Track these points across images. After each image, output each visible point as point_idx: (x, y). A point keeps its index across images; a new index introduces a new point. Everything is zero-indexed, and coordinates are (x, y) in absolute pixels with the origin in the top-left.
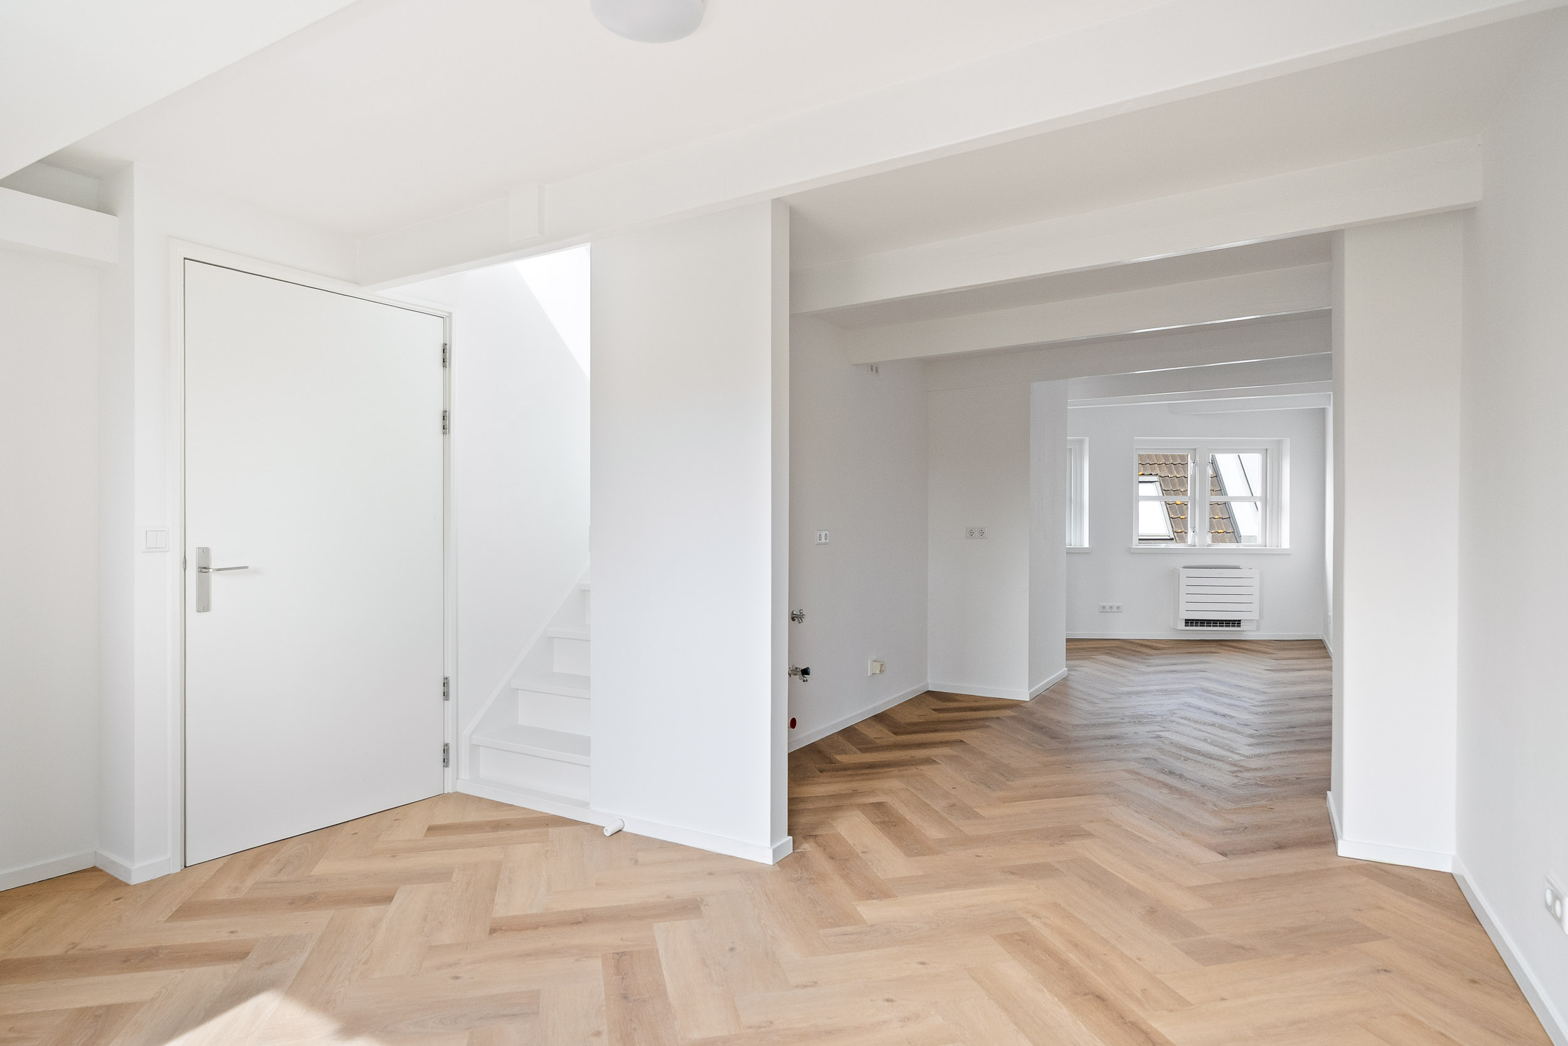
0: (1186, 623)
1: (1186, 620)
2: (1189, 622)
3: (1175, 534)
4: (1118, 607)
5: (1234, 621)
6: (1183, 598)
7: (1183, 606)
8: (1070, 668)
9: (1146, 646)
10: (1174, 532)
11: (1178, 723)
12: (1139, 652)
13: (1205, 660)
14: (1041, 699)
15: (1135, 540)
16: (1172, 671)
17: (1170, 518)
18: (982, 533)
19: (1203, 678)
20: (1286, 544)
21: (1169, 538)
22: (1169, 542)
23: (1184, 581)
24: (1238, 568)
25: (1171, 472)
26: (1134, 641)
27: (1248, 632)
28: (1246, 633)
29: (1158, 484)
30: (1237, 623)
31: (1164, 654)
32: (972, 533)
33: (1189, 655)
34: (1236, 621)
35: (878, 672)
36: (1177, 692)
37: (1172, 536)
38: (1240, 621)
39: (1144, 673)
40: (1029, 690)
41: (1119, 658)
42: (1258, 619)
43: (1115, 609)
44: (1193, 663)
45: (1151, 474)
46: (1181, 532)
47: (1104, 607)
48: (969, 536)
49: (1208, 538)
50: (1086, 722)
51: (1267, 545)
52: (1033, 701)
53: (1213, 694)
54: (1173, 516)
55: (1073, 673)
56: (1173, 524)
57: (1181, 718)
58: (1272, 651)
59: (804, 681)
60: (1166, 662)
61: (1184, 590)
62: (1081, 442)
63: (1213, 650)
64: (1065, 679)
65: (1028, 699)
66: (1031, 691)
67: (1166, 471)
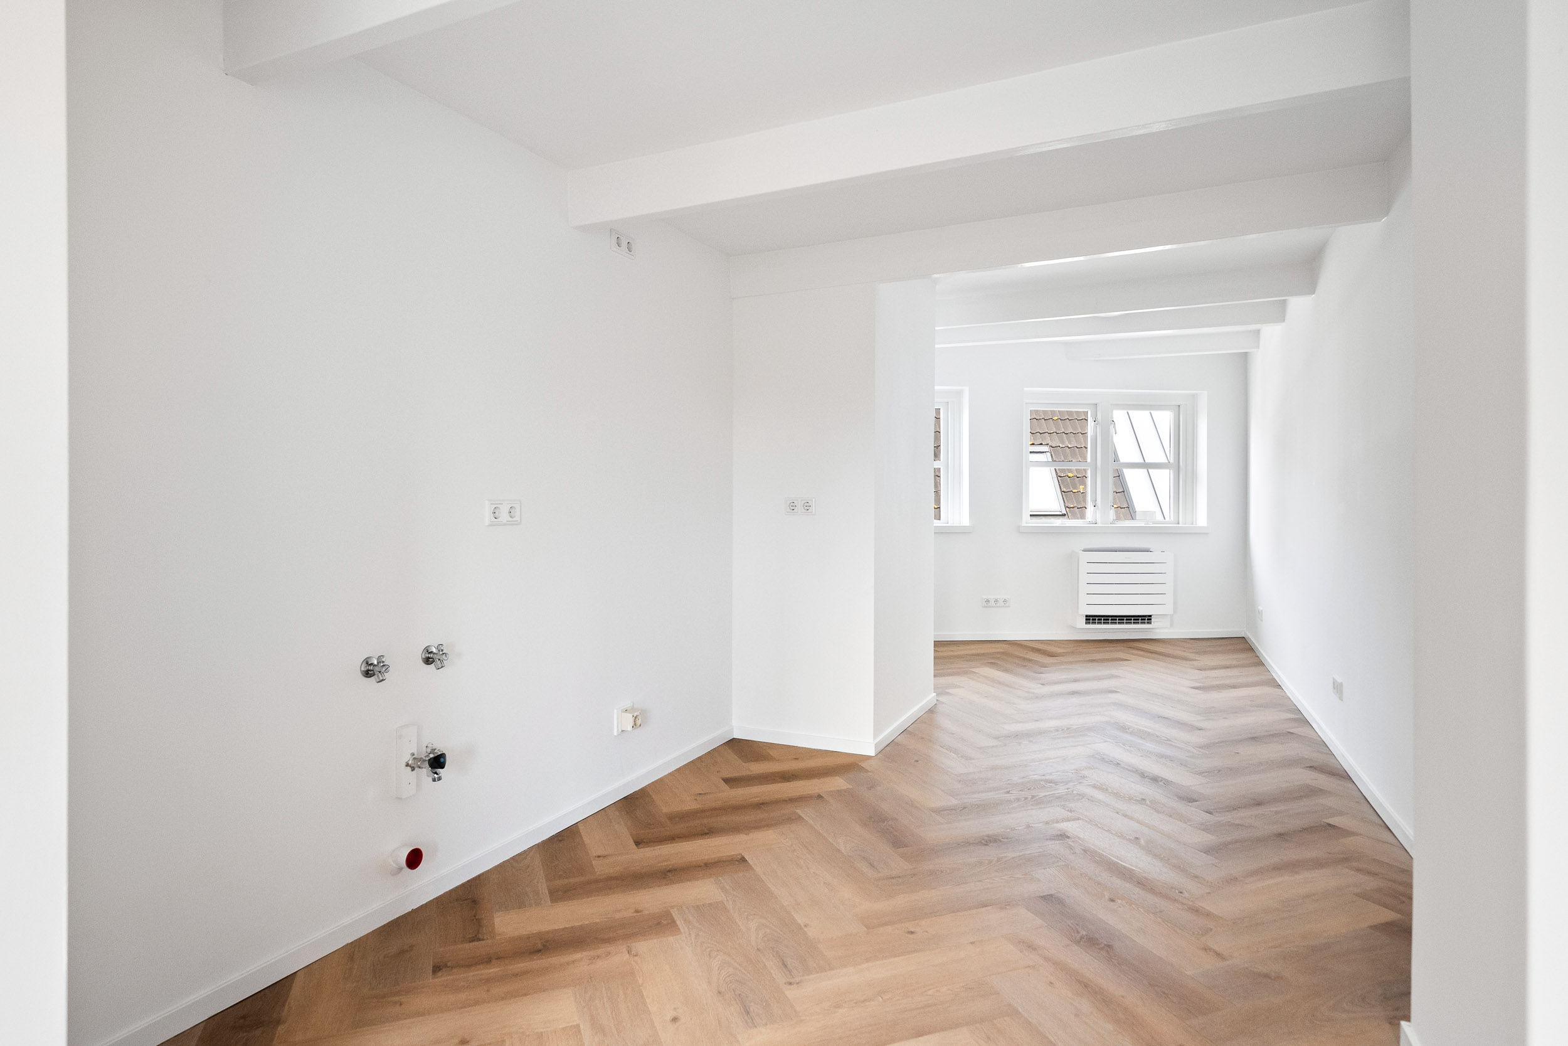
0: (1086, 619)
1: (1087, 616)
2: (1090, 619)
3: (1067, 509)
4: (1005, 601)
5: (1143, 616)
6: (1084, 589)
7: (1084, 599)
8: (940, 691)
9: (1038, 651)
10: (1066, 507)
11: (1091, 800)
12: (1030, 660)
13: (1114, 672)
14: (892, 752)
15: (1026, 518)
16: (1074, 693)
17: (1062, 491)
18: (807, 506)
19: (1114, 704)
20: (1202, 520)
21: (1061, 513)
22: (1061, 518)
23: (1084, 568)
24: (1148, 551)
25: (1063, 442)
26: (1023, 643)
27: (1159, 629)
28: (1158, 631)
29: (1049, 454)
30: (1147, 619)
31: (1061, 663)
32: (793, 506)
33: (1090, 664)
34: (1145, 616)
35: (630, 728)
36: (1084, 730)
37: (1064, 512)
38: (1150, 616)
39: (1037, 697)
40: (875, 738)
41: (1006, 670)
42: (1172, 613)
43: (1001, 603)
44: (1099, 679)
45: (1041, 444)
46: (1073, 508)
47: (988, 601)
48: (789, 510)
49: (1112, 514)
50: (954, 802)
51: (1180, 522)
52: (880, 755)
53: (1132, 733)
54: (1065, 490)
55: (942, 699)
56: (1065, 498)
57: (1095, 787)
58: (1192, 656)
59: (434, 780)
60: (1064, 676)
61: (1084, 578)
62: (960, 393)
63: (1121, 655)
64: (931, 711)
65: (871, 752)
66: (878, 739)
67: (1058, 441)
